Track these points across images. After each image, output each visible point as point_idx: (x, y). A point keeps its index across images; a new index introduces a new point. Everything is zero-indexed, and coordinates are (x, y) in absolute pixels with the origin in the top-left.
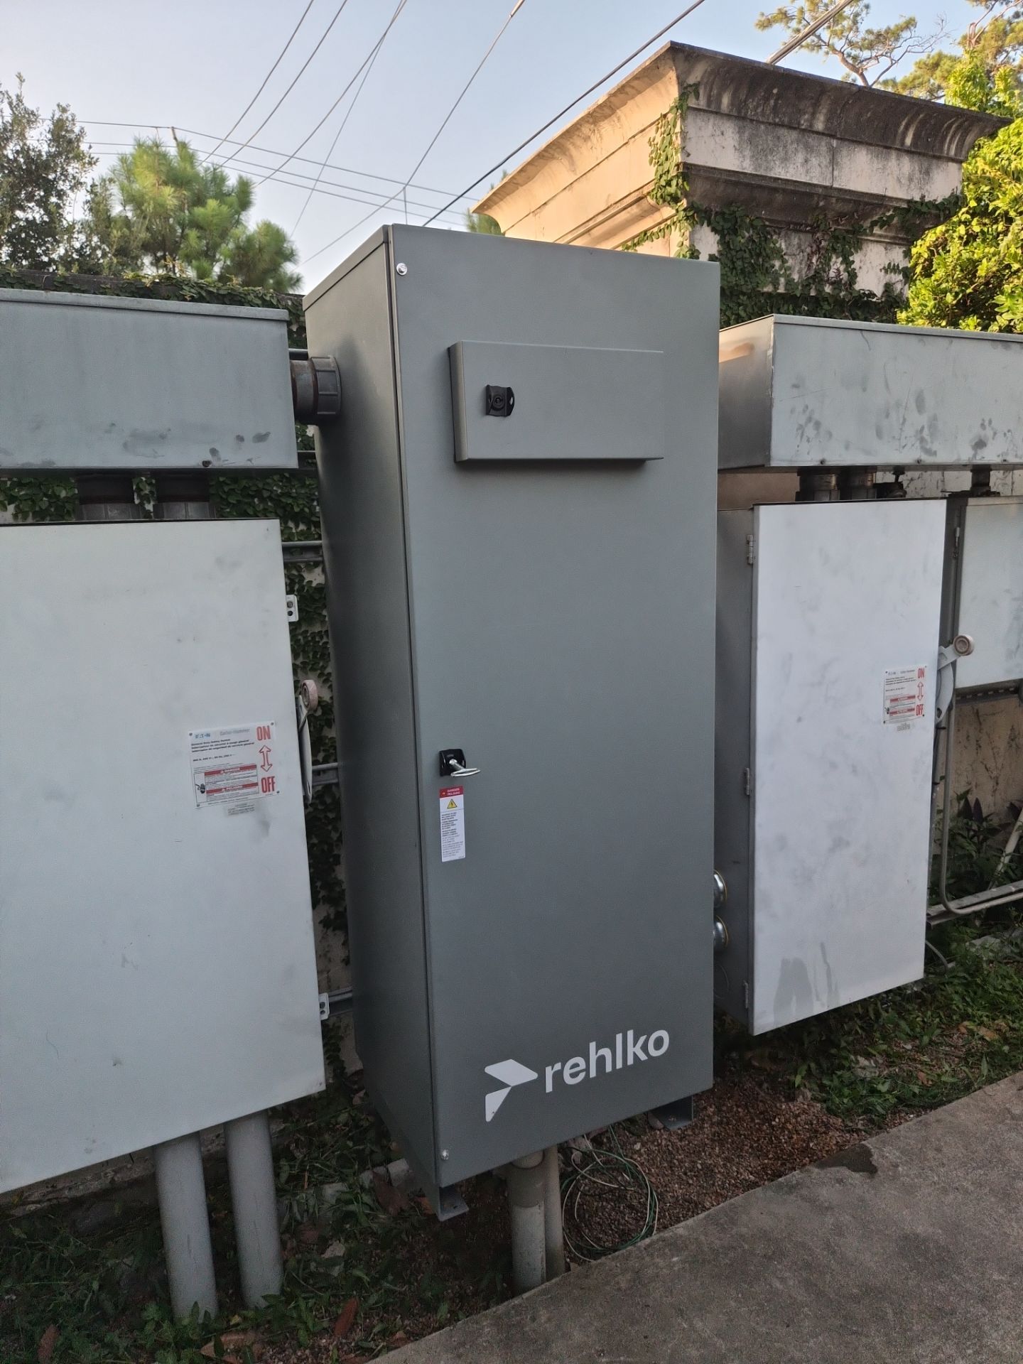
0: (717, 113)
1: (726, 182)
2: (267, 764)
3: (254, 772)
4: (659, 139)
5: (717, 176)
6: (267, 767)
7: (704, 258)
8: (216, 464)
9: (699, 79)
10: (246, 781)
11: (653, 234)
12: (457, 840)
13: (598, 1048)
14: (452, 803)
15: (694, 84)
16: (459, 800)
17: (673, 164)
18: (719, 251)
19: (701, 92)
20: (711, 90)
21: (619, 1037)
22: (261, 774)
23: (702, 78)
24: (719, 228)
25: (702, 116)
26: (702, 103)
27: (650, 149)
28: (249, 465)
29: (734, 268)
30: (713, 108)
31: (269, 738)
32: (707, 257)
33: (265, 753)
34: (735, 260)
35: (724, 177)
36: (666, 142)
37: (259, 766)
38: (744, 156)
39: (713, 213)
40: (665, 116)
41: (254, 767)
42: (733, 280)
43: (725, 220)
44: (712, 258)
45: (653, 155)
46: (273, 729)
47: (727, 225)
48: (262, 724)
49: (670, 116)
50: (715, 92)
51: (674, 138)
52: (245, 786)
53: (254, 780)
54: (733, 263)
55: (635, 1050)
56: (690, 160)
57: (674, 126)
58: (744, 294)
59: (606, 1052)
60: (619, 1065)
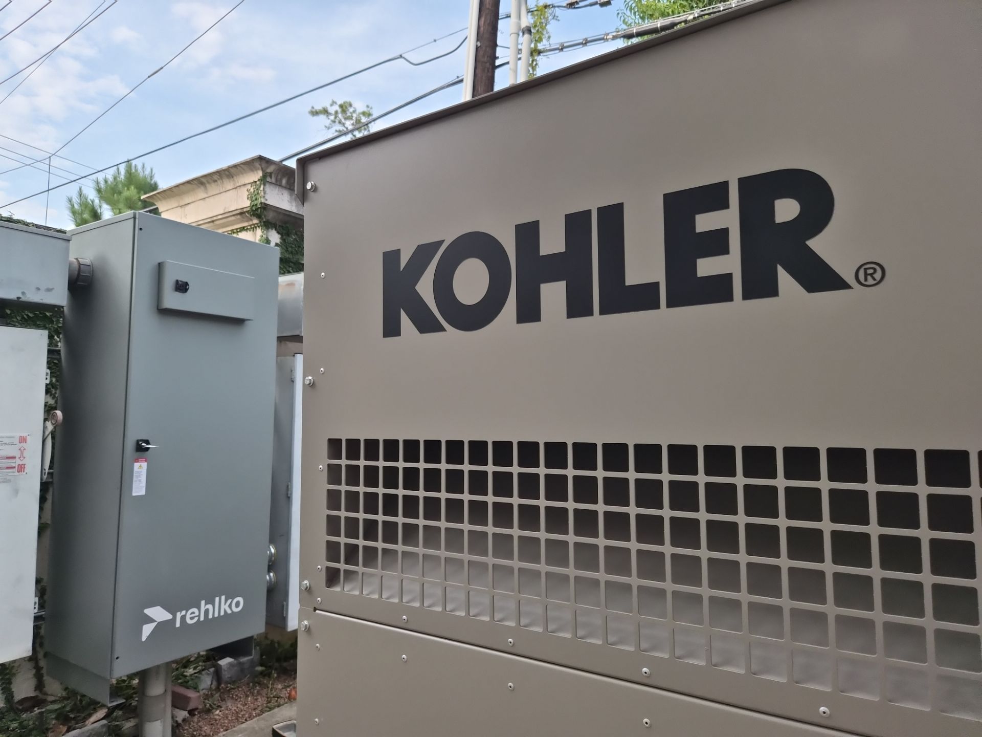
0: (280, 186)
1: (284, 214)
2: (22, 456)
3: (14, 460)
4: (252, 190)
5: (280, 211)
6: (22, 459)
7: (273, 244)
8: (23, 299)
9: (272, 171)
10: (9, 465)
11: (247, 229)
12: (141, 485)
13: (206, 604)
14: (140, 466)
15: (270, 173)
16: (145, 465)
17: (259, 202)
18: (280, 242)
19: (273, 176)
20: (277, 176)
21: (217, 599)
22: (18, 462)
23: (273, 170)
24: (281, 232)
25: (273, 185)
26: (273, 180)
27: (248, 193)
28: (41, 301)
29: (288, 251)
30: (278, 183)
31: (26, 442)
32: (274, 244)
33: (22, 451)
34: (288, 247)
35: (283, 212)
36: (256, 192)
37: (17, 457)
38: (292, 205)
39: (278, 226)
40: (256, 182)
41: (14, 458)
42: (287, 256)
43: (283, 229)
44: (277, 245)
45: (250, 196)
46: (28, 437)
47: (284, 232)
48: (22, 435)
49: (258, 183)
50: (279, 177)
51: (260, 191)
52: (8, 468)
53: (13, 465)
54: (287, 248)
55: (225, 607)
56: (267, 202)
57: (260, 187)
58: (292, 262)
59: (210, 607)
60: (216, 615)
